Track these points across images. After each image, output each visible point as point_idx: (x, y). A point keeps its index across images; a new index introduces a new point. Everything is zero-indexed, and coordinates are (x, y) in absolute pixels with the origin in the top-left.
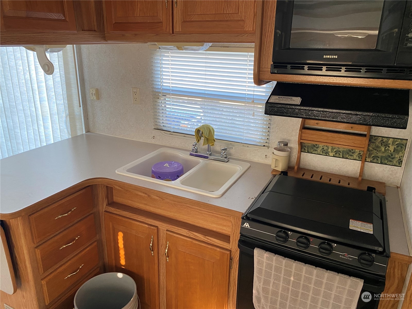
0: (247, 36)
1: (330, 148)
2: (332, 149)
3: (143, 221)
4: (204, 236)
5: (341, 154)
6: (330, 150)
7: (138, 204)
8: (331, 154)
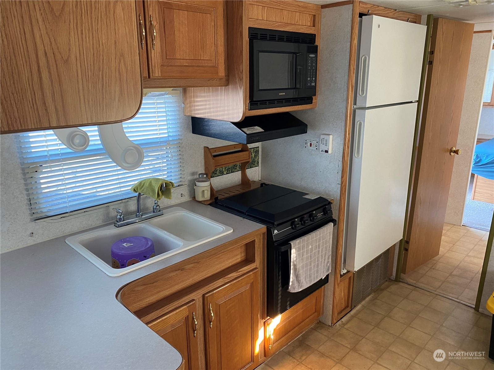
0: (216, 80)
1: (224, 167)
2: (225, 168)
3: (175, 306)
4: (236, 272)
5: (230, 170)
6: (224, 170)
7: (148, 300)
8: (225, 173)
